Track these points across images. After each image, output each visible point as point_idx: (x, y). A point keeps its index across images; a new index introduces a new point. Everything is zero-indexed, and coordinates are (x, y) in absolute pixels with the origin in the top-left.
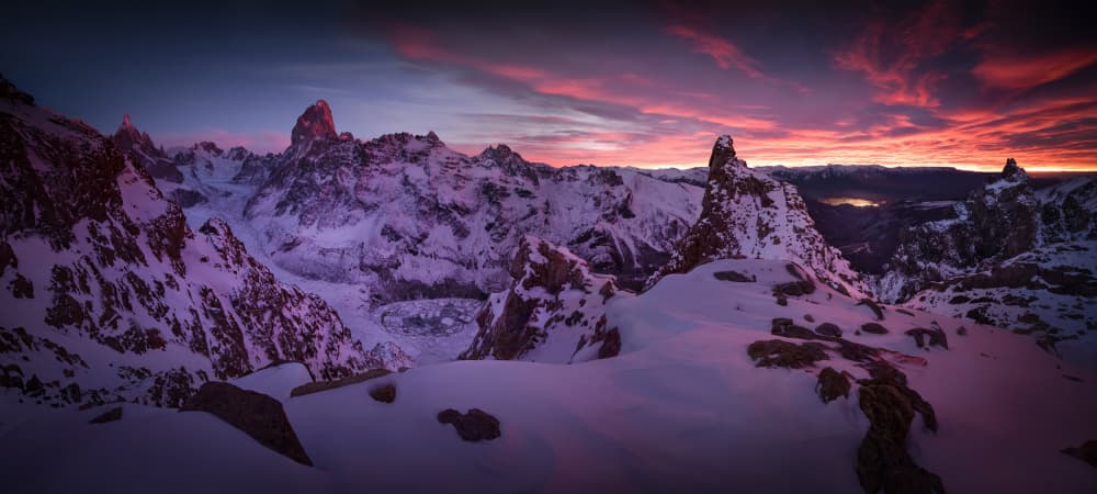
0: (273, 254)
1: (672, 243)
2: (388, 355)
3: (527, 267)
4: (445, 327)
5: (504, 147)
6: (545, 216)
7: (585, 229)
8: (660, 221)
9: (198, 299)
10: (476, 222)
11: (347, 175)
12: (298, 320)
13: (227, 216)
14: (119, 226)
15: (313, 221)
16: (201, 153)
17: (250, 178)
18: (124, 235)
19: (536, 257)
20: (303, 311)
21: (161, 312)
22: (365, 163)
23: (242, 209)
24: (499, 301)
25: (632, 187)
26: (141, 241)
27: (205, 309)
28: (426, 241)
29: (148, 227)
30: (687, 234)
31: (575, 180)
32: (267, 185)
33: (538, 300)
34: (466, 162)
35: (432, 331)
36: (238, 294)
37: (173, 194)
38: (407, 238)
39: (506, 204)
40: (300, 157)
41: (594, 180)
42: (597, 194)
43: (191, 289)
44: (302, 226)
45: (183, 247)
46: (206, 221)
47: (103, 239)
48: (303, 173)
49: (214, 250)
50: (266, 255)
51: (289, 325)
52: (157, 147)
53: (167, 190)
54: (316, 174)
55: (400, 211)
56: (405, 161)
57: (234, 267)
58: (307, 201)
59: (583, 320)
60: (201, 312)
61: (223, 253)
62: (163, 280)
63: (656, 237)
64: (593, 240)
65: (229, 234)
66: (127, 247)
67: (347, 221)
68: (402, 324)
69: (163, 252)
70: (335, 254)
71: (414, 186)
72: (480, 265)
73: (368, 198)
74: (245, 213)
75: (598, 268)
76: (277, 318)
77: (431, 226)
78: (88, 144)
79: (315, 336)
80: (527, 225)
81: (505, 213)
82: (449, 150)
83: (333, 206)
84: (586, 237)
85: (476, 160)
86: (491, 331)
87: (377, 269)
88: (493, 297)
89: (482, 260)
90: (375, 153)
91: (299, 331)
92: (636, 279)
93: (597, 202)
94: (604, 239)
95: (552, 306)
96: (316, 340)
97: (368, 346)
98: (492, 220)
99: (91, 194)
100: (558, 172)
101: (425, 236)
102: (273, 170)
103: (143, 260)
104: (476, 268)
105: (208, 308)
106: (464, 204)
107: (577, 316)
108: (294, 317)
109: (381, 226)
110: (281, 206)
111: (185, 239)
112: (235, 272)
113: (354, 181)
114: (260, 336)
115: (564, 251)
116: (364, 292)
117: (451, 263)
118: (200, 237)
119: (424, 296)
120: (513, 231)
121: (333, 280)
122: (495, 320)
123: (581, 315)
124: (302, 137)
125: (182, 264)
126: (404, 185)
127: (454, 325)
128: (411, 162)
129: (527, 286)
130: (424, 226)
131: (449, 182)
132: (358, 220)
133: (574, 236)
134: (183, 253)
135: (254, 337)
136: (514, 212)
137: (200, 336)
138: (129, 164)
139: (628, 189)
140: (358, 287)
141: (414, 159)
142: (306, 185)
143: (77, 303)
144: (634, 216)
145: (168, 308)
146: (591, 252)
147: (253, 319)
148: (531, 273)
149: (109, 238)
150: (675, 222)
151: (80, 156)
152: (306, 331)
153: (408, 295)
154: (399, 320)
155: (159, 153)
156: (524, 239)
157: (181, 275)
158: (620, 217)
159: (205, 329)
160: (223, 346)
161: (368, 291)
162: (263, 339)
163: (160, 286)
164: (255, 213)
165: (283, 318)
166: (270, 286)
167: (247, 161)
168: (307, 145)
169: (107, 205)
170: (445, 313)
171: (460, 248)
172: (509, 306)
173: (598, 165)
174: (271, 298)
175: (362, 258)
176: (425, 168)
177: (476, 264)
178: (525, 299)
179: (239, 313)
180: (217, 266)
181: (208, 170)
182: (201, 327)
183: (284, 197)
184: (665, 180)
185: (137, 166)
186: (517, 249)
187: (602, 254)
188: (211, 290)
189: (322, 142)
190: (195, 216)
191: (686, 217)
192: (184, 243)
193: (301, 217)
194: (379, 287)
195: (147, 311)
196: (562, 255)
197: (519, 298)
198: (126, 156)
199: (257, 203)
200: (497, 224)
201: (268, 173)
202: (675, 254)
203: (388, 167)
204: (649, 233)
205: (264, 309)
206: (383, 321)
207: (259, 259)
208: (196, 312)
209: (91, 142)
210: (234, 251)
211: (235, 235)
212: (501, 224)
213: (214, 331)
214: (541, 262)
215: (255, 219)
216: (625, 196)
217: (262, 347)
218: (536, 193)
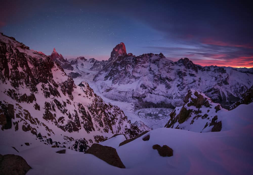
0: (102, 93)
1: (240, 94)
2: (139, 125)
3: (190, 100)
4: (159, 117)
5: (187, 59)
6: (199, 83)
7: (211, 88)
8: (238, 86)
9: (77, 107)
10: (174, 83)
11: (130, 67)
12: (110, 113)
13: (87, 80)
14: (52, 84)
15: (117, 82)
16: (79, 60)
17: (96, 68)
18: (53, 88)
19: (193, 96)
20: (112, 111)
21: (64, 112)
22: (136, 63)
23: (93, 78)
24: (178, 110)
25: (229, 74)
26: (59, 89)
27: (79, 110)
28: (156, 89)
29: (61, 85)
30: (246, 92)
31: (209, 71)
32: (102, 71)
33: (192, 110)
34: (172, 63)
35: (155, 118)
36: (91, 105)
37: (70, 74)
38: (149, 88)
39: (185, 78)
40: (114, 61)
41: (216, 71)
42: (216, 76)
43: (75, 104)
44: (113, 84)
45: (73, 91)
46: (81, 82)
47: (46, 89)
48: (114, 67)
49: (83, 92)
50: (101, 93)
51: (107, 115)
52: (65, 59)
53: (68, 73)
54: (119, 67)
55: (147, 79)
56: (151, 63)
57: (90, 97)
58: (115, 76)
59: (208, 117)
60: (78, 111)
61: (86, 92)
62: (66, 101)
63: (235, 92)
64: (213, 91)
65: (88, 86)
66: (54, 91)
67: (129, 82)
68: (145, 115)
69: (66, 93)
70: (124, 93)
71: (153, 71)
72: (174, 98)
73: (136, 75)
74: (94, 80)
75: (214, 101)
76: (103, 113)
77: (158, 84)
78: (42, 59)
79: (115, 119)
80: (192, 86)
81: (184, 81)
82: (166, 59)
83: (124, 77)
84: (211, 90)
85: (176, 63)
86: (175, 119)
87: (138, 98)
88: (177, 108)
89: (174, 96)
90: (140, 60)
91: (110, 117)
92: (226, 105)
93: (216, 79)
94: (217, 91)
95: (197, 112)
96: (115, 120)
97: (133, 122)
98: (179, 83)
99: (42, 75)
100: (203, 68)
101: (155, 88)
102: (104, 66)
103: (59, 95)
104: (172, 99)
105: (80, 110)
106: (170, 78)
107: (206, 116)
108: (109, 112)
109: (140, 84)
110: (106, 77)
111: (74, 88)
112: (90, 99)
113: (132, 69)
114: (97, 118)
115: (203, 95)
116: (133, 105)
117: (164, 97)
118: (79, 88)
119: (153, 107)
120: (187, 87)
121: (122, 101)
122: (176, 115)
123: (207, 116)
124: (115, 55)
125: (72, 96)
126: (150, 71)
127: (162, 116)
128: (153, 63)
129: (189, 105)
130: (155, 85)
131: (165, 70)
132: (133, 82)
133: (206, 90)
134: (73, 93)
135: (95, 119)
136: (188, 81)
137: (77, 119)
138: (55, 65)
139: (228, 75)
140: (131, 103)
141: (154, 62)
142: (115, 71)
143: (51, 114)
144: (228, 84)
145: (67, 110)
146: (212, 95)
147: (95, 113)
148: (191, 101)
149: (48, 89)
150: (243, 87)
151: (39, 63)
152: (112, 117)
153: (148, 106)
154: (144, 114)
155: (65, 61)
156: (190, 90)
157: (72, 100)
158: (223, 84)
159: (79, 116)
160: (85, 122)
161: (134, 105)
162: (98, 119)
163: (65, 103)
164: (97, 79)
165: (105, 113)
166: (101, 103)
167: (95, 63)
168: (116, 58)
169: (48, 78)
170: (160, 113)
171: (167, 92)
172: (182, 111)
173: (218, 66)
174: (101, 107)
175: (133, 94)
176: (158, 65)
177: (172, 98)
178: (188, 109)
179: (90, 111)
180: (84, 96)
181: (82, 66)
182: (78, 116)
183: (107, 74)
184: (241, 72)
185: (58, 65)
186: (187, 93)
187: (215, 96)
188: (81, 104)
189: (121, 56)
190: (77, 81)
191: (247, 85)
192: (73, 90)
193: (113, 81)
194: (138, 104)
195: (60, 111)
196: (202, 96)
197: (186, 109)
198: (54, 62)
199: (98, 76)
200: (181, 85)
201: (102, 67)
202: (241, 98)
203: (144, 65)
204: (233, 90)
205: (99, 110)
206: (138, 114)
207: (98, 94)
208: (76, 111)
209: (42, 58)
210: (90, 92)
211: (90, 87)
212: (182, 85)
213: (82, 117)
214: (195, 98)
215: (97, 82)
216: (226, 77)
217: (98, 122)
218: (196, 75)
